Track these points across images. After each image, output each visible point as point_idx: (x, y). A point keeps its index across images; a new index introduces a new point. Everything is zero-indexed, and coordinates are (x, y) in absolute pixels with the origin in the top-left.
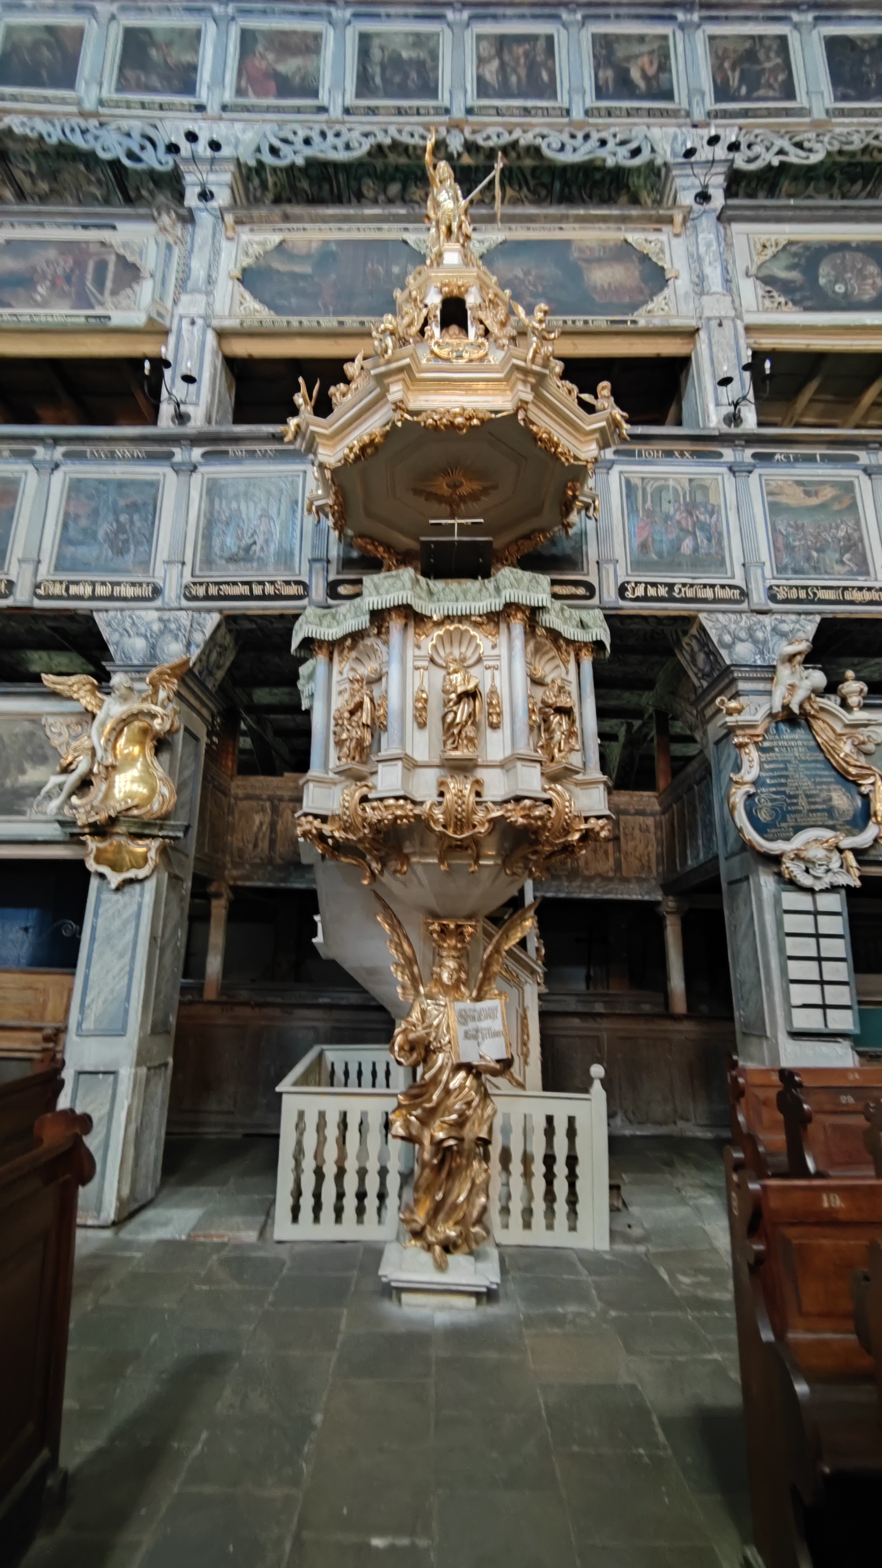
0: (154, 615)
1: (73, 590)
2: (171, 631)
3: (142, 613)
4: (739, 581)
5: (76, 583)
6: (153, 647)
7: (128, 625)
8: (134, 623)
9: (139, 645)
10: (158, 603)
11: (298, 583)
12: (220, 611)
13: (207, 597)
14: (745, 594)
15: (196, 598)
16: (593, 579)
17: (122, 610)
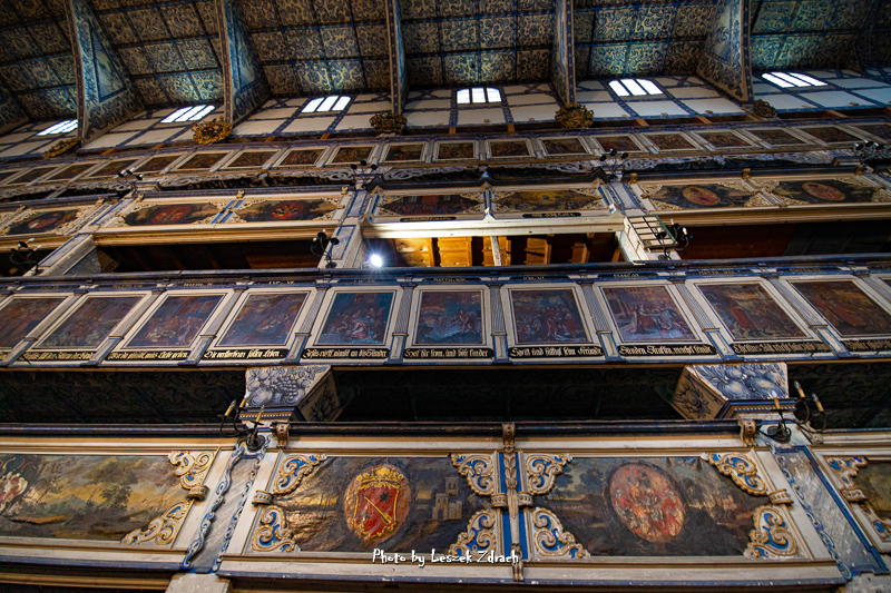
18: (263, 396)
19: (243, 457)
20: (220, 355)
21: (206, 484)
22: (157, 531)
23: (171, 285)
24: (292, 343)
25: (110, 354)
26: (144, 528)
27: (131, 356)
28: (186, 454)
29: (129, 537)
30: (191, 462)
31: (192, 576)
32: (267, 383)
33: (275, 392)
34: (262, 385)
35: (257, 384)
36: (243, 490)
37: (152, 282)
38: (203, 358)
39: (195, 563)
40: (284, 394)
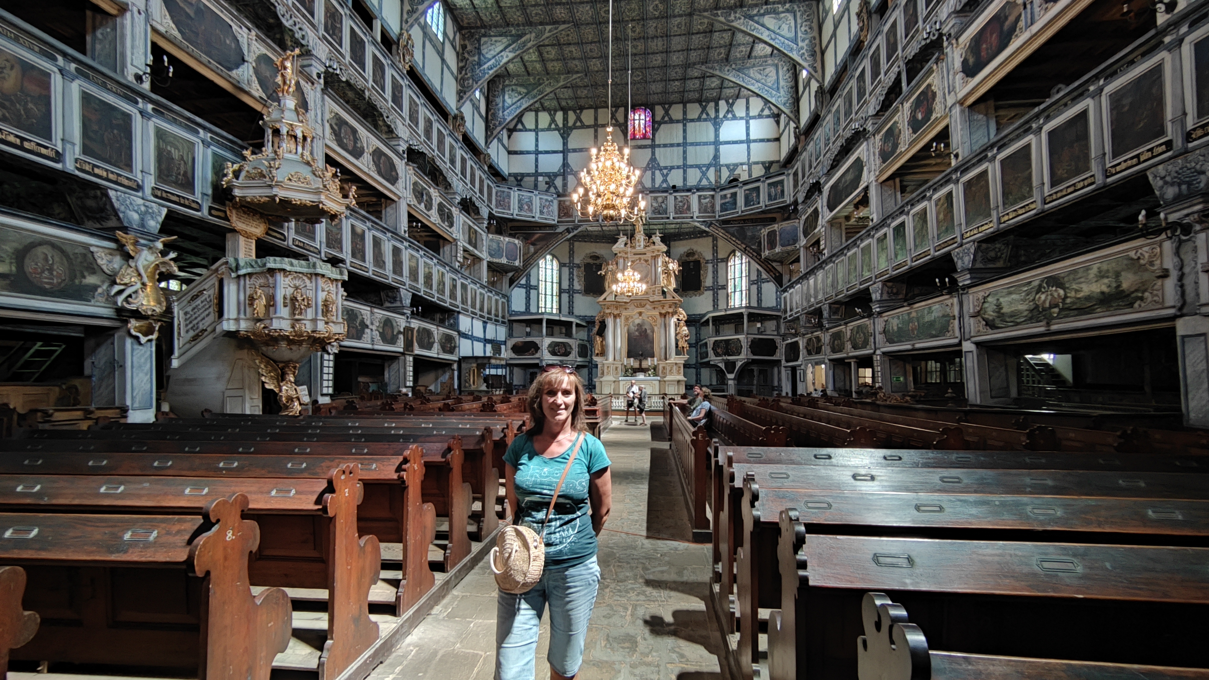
0: (140, 201)
1: (97, 171)
2: (150, 213)
3: (135, 198)
4: (318, 247)
5: (98, 167)
6: (142, 220)
7: (128, 202)
8: (131, 204)
9: (135, 216)
10: (140, 194)
11: (197, 203)
12: (168, 207)
13: (162, 198)
14: (320, 252)
15: (156, 196)
16: (286, 234)
17: (125, 193)
18: (1171, 192)
19: (1181, 242)
20: (1118, 168)
21: (1165, 266)
22: (1150, 299)
23: (1041, 121)
24: (1171, 132)
25: (1045, 199)
26: (1142, 299)
27: (1059, 195)
28: (1140, 251)
29: (1136, 305)
30: (1147, 255)
31: (1187, 318)
32: (1168, 179)
33: (1179, 185)
34: (1166, 183)
35: (1160, 183)
36: (1193, 264)
37: (1027, 126)
38: (1107, 177)
39: (1185, 311)
40: (1189, 184)
